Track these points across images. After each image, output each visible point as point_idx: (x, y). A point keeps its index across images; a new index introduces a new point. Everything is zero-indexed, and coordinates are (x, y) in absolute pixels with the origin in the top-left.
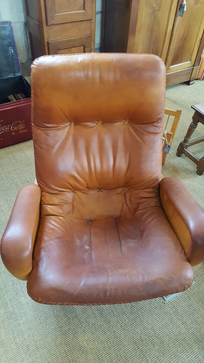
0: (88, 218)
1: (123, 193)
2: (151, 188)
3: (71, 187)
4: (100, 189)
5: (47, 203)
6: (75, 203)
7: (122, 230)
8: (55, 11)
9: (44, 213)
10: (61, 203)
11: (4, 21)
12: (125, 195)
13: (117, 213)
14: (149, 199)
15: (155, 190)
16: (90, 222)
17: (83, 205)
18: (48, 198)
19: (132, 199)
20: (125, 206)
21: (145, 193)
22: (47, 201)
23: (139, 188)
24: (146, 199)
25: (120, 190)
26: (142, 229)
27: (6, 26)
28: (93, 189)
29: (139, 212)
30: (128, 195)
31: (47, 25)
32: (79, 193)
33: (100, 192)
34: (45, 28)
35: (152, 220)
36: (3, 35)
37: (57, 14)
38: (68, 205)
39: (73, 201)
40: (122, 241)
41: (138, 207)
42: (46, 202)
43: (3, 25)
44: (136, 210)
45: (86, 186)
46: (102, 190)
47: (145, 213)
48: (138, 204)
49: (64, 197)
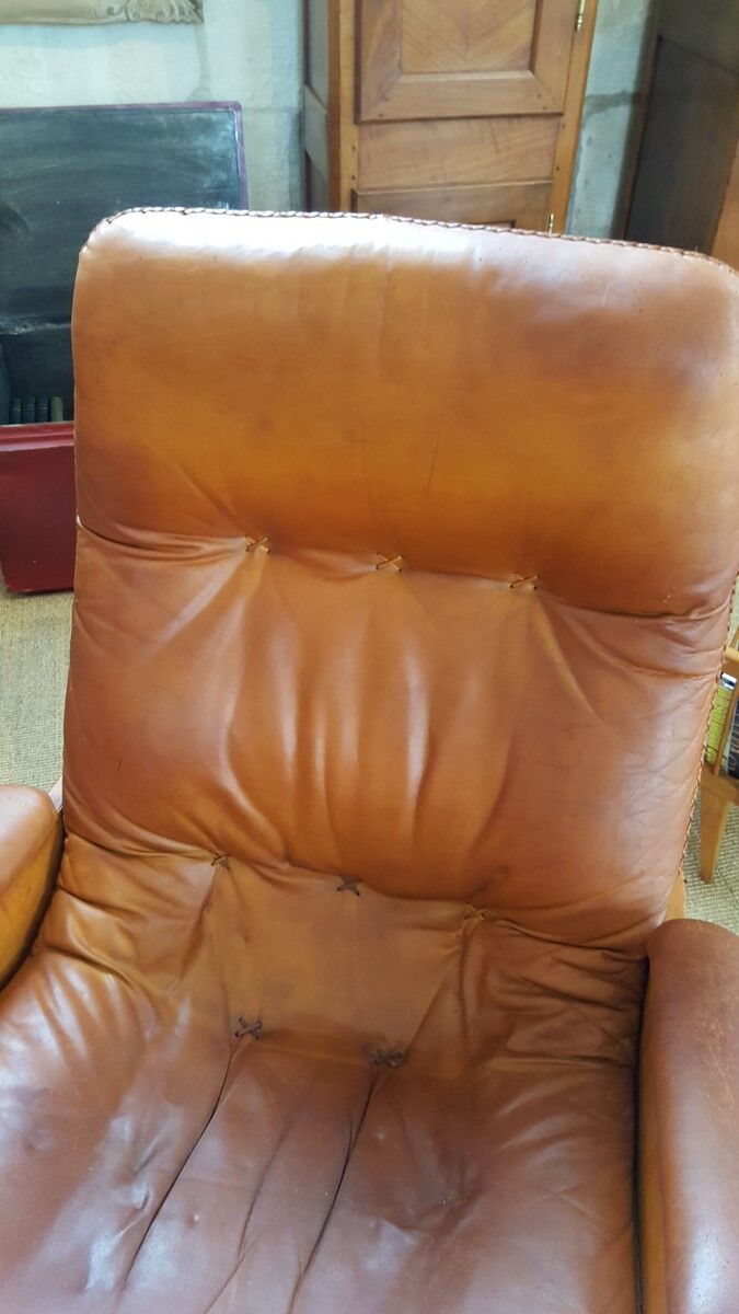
0: (250, 1014)
1: (460, 932)
2: (599, 953)
3: (204, 838)
4: (350, 880)
5: (75, 889)
6: (212, 922)
7: (381, 1137)
8: (400, 65)
9: (48, 932)
10: (143, 905)
11: (216, 98)
12: (466, 941)
13: (397, 1030)
14: (577, 1005)
15: (619, 966)
16: (249, 1039)
17: (246, 939)
18: (83, 869)
19: (494, 982)
20: (450, 1003)
21: (563, 968)
22: (76, 879)
23: (537, 930)
24: (558, 1004)
25: (443, 911)
26: (471, 1173)
27: (214, 117)
28: (314, 870)
29: (500, 1063)
30: (477, 951)
31: (357, 121)
32: (247, 877)
33: (349, 894)
34: (348, 132)
35: (544, 1143)
36: (200, 152)
37: (403, 79)
38: (170, 922)
39: (206, 904)
40: (340, 1213)
41: (508, 1035)
42: (74, 887)
43: (203, 115)
44: (494, 1044)
45: (279, 847)
46: (360, 887)
47: (527, 1081)
48: (515, 1017)
49: (162, 881)
